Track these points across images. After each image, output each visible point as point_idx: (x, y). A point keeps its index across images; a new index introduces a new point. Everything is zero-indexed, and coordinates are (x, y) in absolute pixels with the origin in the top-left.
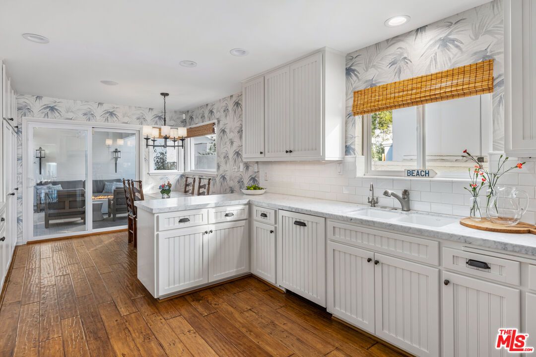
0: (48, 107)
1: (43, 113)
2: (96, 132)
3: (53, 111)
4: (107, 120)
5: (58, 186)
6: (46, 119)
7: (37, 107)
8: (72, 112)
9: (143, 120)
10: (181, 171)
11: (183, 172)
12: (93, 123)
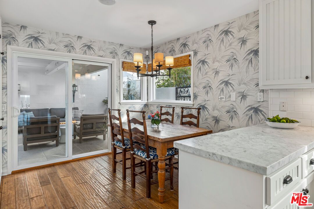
0: (32, 37)
1: (27, 42)
2: (75, 64)
3: (37, 41)
4: (85, 53)
5: (30, 113)
6: (30, 49)
7: (21, 36)
8: (54, 43)
9: (115, 54)
10: (145, 101)
11: (146, 102)
12: (73, 55)
